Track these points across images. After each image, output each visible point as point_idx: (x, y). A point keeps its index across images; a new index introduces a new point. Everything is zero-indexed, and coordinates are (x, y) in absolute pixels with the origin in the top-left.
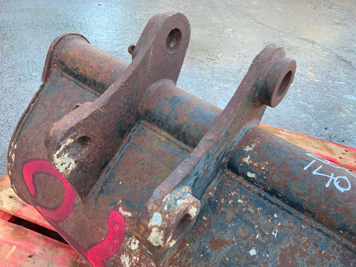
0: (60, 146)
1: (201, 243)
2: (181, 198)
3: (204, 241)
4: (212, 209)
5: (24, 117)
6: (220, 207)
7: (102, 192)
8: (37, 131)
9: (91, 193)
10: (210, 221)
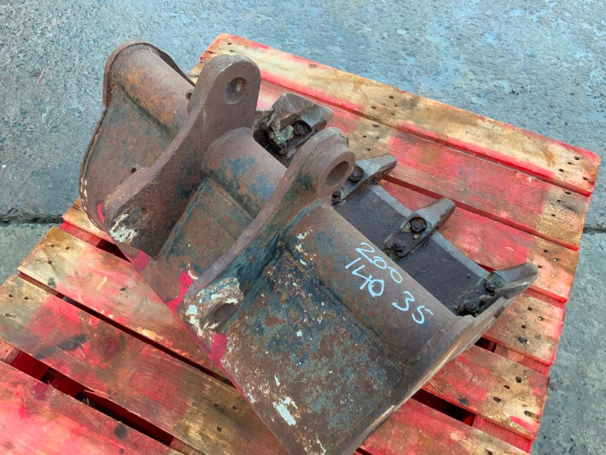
0: (115, 223)
1: (258, 318)
2: (217, 292)
3: (260, 316)
4: (270, 287)
5: (89, 150)
6: (277, 287)
7: (172, 251)
8: (105, 169)
9: (162, 251)
10: (267, 299)
